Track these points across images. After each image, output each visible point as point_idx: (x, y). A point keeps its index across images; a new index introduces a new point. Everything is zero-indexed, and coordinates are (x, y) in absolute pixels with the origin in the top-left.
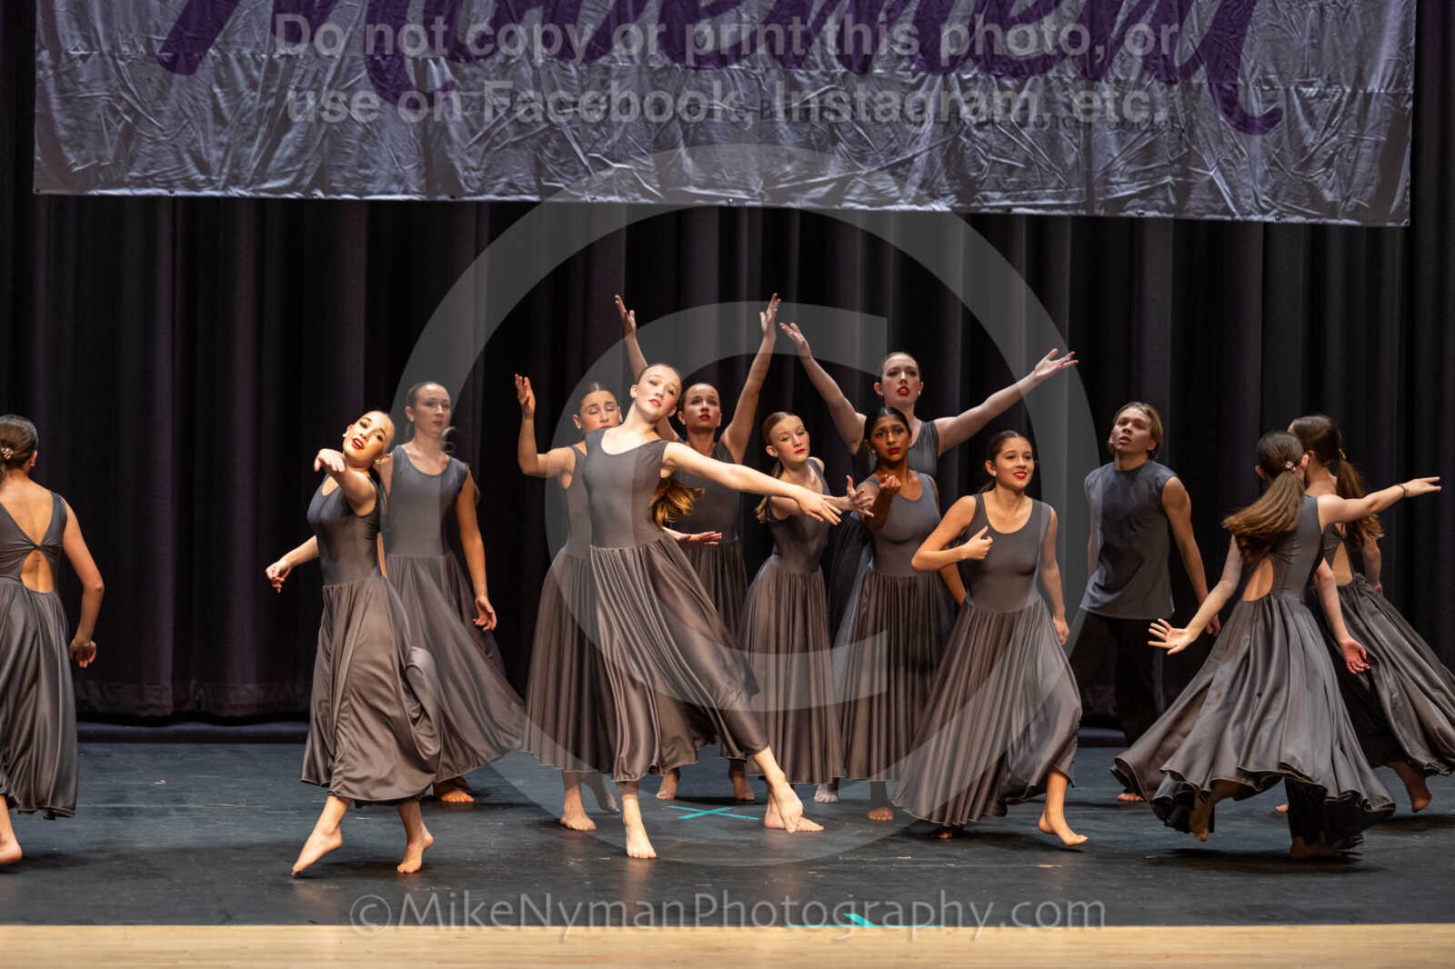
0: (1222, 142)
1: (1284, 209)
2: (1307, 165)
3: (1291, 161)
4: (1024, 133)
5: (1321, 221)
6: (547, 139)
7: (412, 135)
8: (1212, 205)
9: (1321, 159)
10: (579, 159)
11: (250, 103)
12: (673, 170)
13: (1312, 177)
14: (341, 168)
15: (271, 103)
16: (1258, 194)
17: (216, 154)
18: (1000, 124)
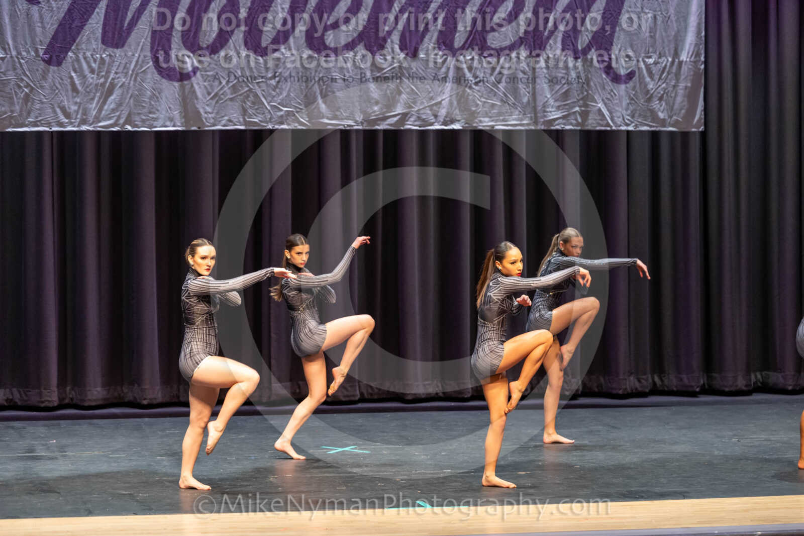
0: (604, 88)
1: (638, 123)
2: (649, 100)
3: (641, 97)
4: (499, 86)
5: (658, 129)
6: (248, 96)
7: (177, 96)
8: (600, 122)
9: (656, 96)
10: (265, 106)
11: (91, 81)
12: (316, 110)
13: (652, 106)
14: (139, 114)
15: (102, 80)
16: (624, 115)
17: (74, 108)
18: (487, 82)
